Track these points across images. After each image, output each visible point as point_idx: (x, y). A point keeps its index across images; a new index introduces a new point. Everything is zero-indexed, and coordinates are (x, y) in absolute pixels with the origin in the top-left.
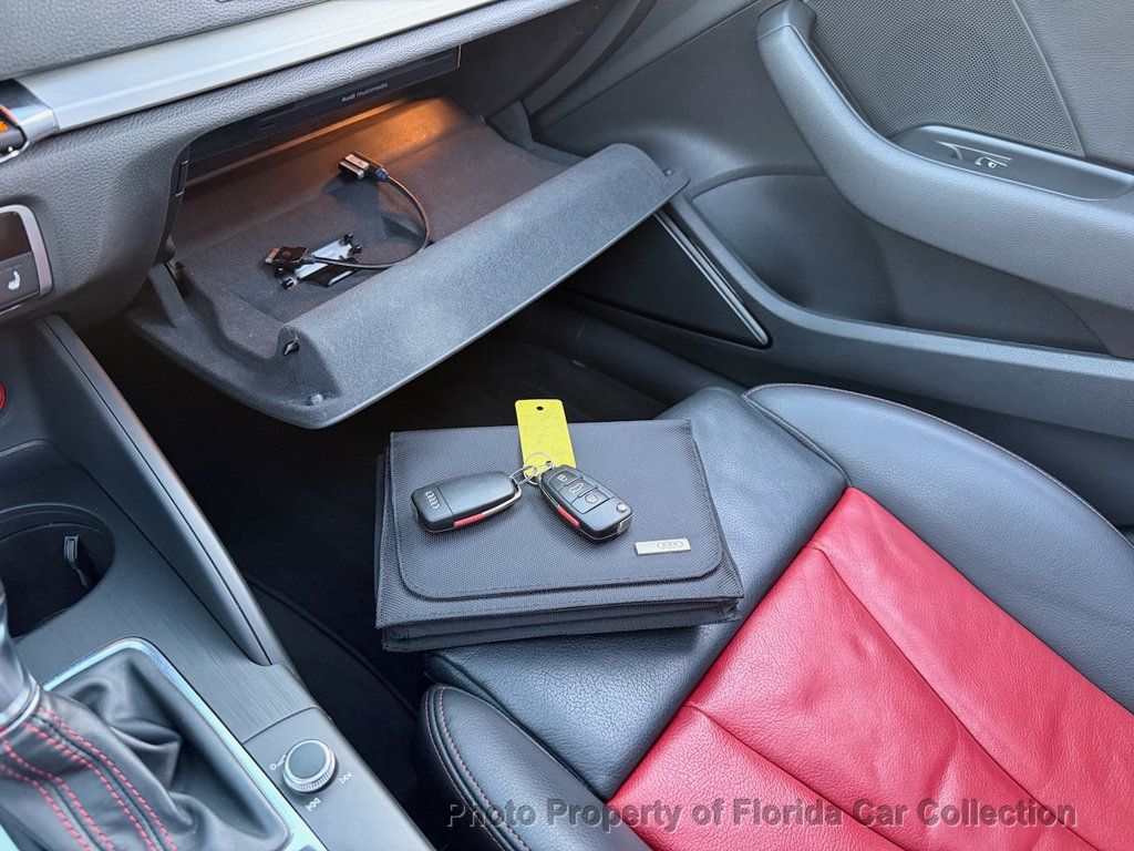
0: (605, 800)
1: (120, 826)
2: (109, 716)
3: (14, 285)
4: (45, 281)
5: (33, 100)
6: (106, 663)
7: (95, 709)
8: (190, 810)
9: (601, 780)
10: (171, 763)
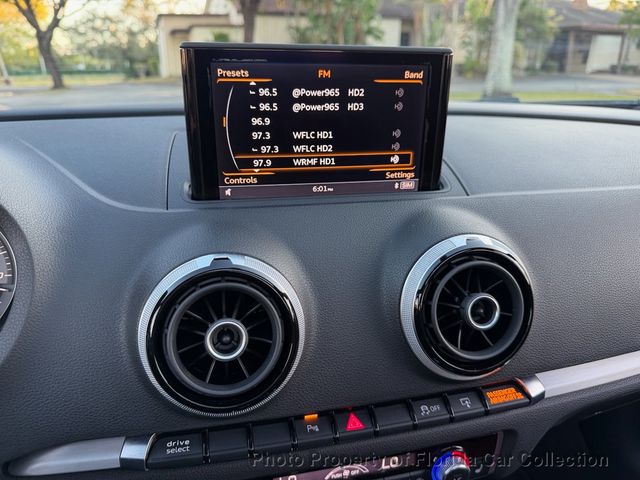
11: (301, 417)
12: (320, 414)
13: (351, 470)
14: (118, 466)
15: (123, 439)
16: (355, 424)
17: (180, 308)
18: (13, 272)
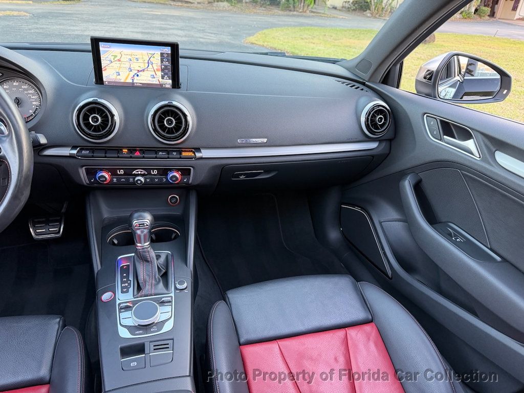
0: (240, 345)
1: (148, 275)
2: (159, 261)
3: (185, 180)
4: (190, 182)
5: (201, 152)
6: (164, 253)
7: (157, 259)
8: (159, 279)
9: (242, 340)
10: (162, 273)
11: (121, 150)
12: (128, 150)
13: (141, 172)
14: (68, 155)
15: (70, 148)
16: (137, 154)
17: (83, 110)
18: (41, 103)
